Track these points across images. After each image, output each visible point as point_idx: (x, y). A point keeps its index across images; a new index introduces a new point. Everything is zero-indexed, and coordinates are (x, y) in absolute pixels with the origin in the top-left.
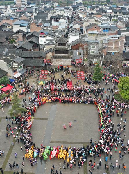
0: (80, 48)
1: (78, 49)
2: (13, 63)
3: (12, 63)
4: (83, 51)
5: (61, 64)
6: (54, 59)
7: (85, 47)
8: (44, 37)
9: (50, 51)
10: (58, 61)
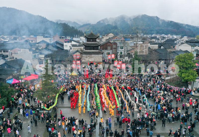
0: (109, 48)
1: (106, 49)
2: (39, 55)
5: (91, 60)
6: (83, 55)
7: (114, 46)
8: (69, 43)
9: (77, 51)
10: (88, 57)
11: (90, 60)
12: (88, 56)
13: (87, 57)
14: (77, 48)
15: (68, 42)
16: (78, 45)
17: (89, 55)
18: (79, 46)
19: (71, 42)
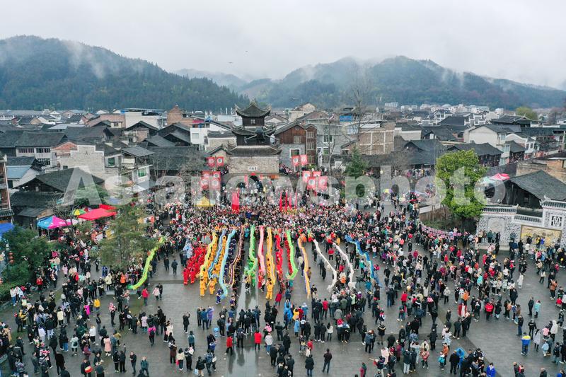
0: (297, 139)
1: (291, 142)
2: (122, 159)
3: (120, 157)
4: (303, 146)
5: (252, 169)
6: (233, 158)
7: (309, 136)
8: (204, 127)
9: (221, 148)
10: (245, 163)
11: (249, 170)
12: (245, 160)
13: (241, 163)
14: (220, 141)
15: (202, 126)
16: (222, 133)
17: (246, 158)
18: (225, 135)
19: (208, 125)
